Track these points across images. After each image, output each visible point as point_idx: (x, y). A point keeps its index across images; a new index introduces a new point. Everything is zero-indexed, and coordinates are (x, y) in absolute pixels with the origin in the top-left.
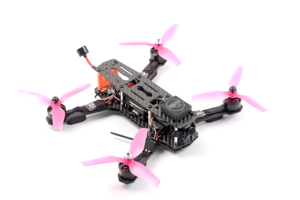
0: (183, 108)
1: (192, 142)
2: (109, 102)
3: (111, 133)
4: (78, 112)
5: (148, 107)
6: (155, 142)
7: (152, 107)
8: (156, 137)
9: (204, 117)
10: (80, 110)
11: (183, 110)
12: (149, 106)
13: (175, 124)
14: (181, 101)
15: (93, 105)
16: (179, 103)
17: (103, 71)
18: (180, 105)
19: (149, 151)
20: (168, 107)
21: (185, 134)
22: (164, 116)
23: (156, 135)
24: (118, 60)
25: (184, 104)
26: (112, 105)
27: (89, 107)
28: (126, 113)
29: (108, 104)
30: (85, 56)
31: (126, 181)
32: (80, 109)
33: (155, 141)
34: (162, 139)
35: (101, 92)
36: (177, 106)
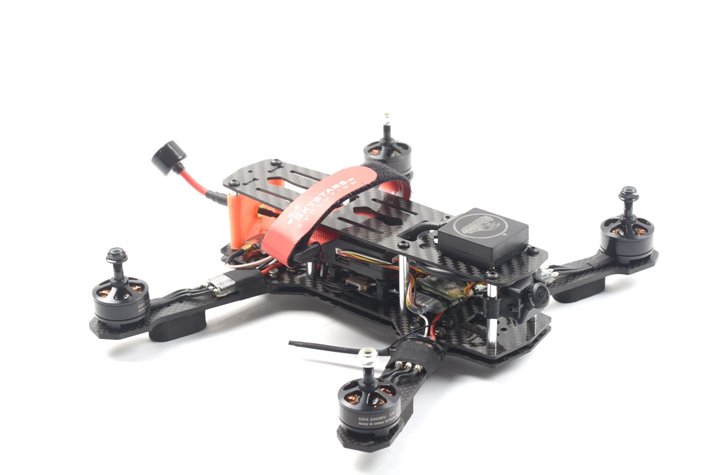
0: (505, 231)
1: (536, 341)
2: (272, 269)
3: (291, 343)
4: (181, 302)
5: (396, 247)
6: (430, 346)
7: (408, 247)
8: (429, 334)
9: (554, 282)
10: (187, 296)
11: (505, 234)
12: (400, 244)
13: (489, 275)
14: (493, 217)
15: (224, 280)
16: (490, 222)
17: (244, 184)
18: (493, 224)
19: (418, 367)
20: (461, 232)
21: (521, 306)
22: (449, 262)
23: (429, 327)
24: (282, 159)
25: (506, 223)
26: (279, 277)
27: (213, 286)
28: (326, 291)
29: (267, 275)
30: (179, 170)
31: (365, 444)
32: (189, 294)
33: (430, 342)
34: (447, 337)
35: (243, 251)
36: (487, 228)
